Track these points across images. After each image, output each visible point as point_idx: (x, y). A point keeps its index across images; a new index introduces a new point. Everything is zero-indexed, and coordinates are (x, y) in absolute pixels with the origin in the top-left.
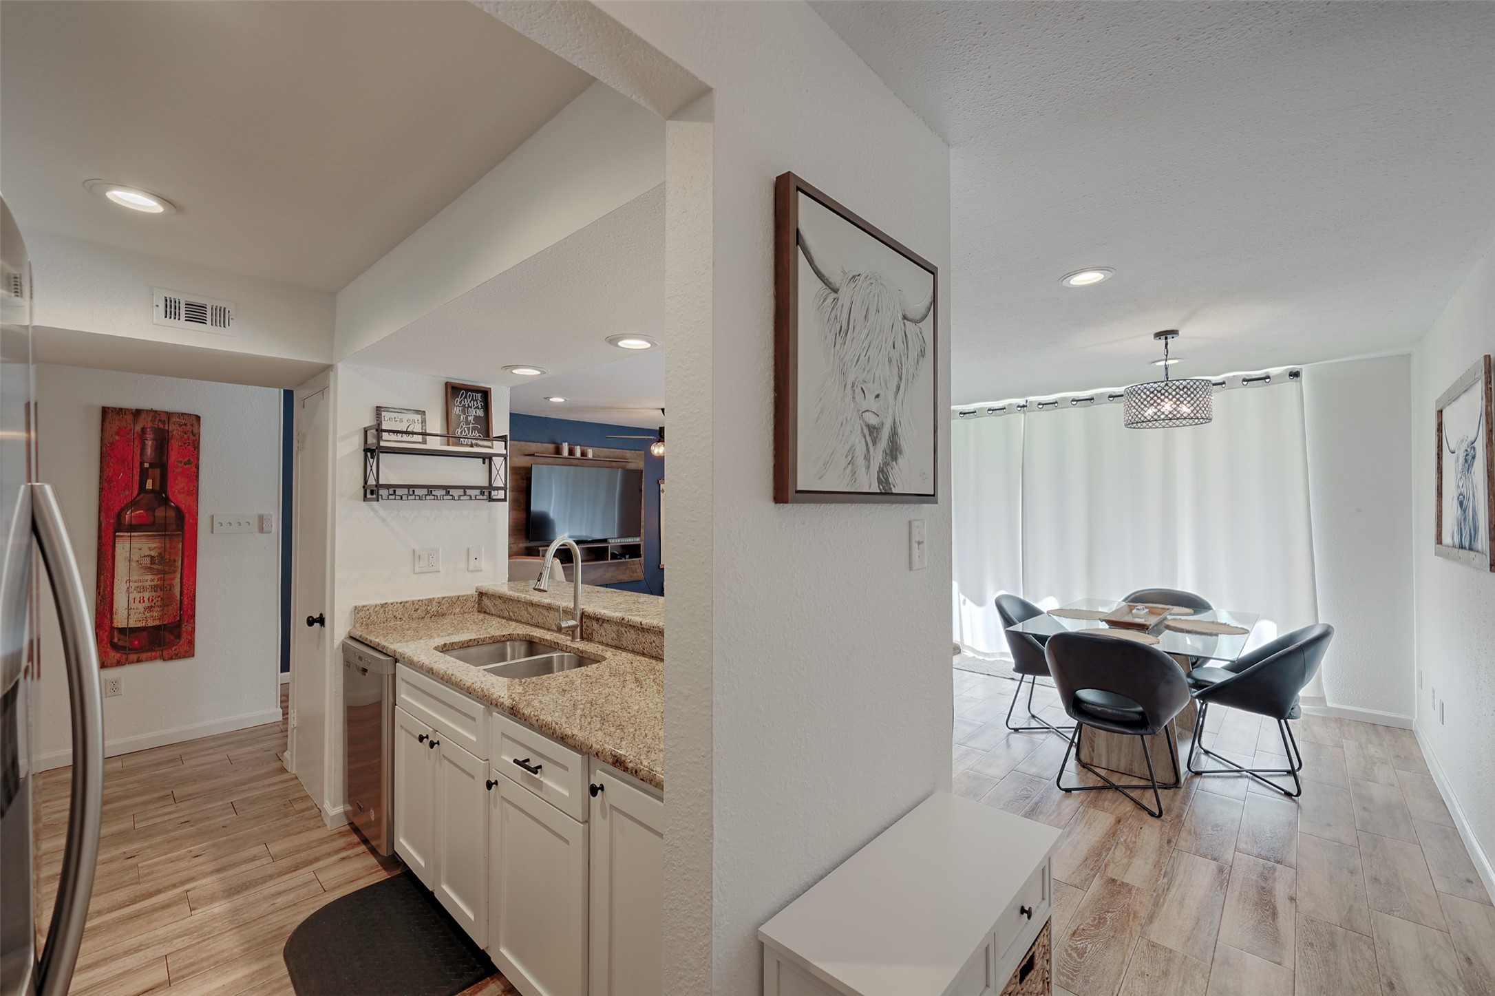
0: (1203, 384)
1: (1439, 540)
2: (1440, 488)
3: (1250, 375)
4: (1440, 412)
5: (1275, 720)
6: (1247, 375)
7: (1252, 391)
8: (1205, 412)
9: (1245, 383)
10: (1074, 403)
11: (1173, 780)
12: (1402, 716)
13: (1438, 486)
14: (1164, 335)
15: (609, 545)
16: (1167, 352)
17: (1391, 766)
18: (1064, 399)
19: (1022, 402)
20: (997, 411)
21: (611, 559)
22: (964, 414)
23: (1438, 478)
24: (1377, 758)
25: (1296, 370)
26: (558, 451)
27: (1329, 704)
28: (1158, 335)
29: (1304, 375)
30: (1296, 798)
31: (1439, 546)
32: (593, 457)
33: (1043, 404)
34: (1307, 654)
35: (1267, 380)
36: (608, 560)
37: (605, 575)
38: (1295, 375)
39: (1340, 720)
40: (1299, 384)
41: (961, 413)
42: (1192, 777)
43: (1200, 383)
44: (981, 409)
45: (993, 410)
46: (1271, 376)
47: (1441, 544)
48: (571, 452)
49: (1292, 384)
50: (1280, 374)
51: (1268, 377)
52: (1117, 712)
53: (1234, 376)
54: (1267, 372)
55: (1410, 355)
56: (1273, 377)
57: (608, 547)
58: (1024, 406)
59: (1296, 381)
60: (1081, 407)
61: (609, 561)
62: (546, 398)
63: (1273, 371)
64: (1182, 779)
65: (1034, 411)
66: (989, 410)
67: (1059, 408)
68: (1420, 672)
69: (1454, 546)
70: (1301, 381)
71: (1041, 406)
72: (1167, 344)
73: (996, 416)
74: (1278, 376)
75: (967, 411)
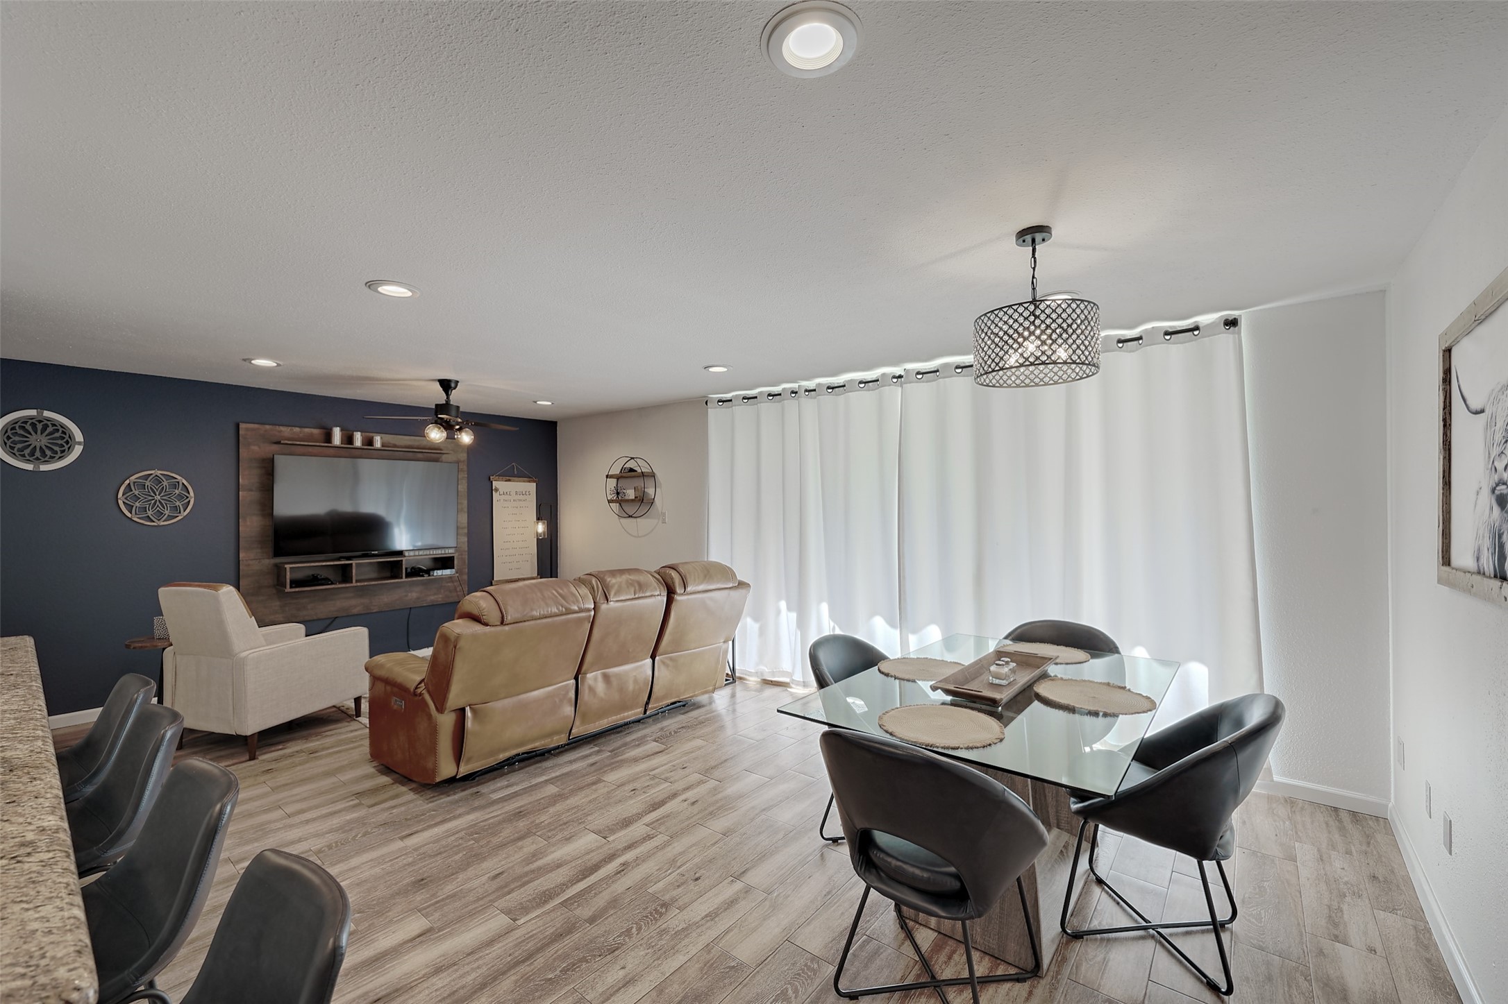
0: (1082, 306)
1: (1446, 560)
2: (1447, 474)
3: (1174, 327)
4: (1448, 352)
5: (1195, 861)
6: (1170, 327)
7: (1177, 350)
8: (1087, 353)
9: (1168, 337)
10: (959, 370)
11: (1030, 964)
12: (1372, 798)
13: (1444, 471)
14: (1033, 234)
15: (404, 559)
16: (1035, 262)
17: (1367, 901)
18: (946, 365)
19: (898, 370)
20: (870, 384)
21: (406, 577)
22: (833, 388)
23: (1444, 458)
24: (1346, 883)
25: (1234, 317)
26: (328, 437)
27: (1276, 778)
28: (1022, 234)
29: (1243, 324)
30: (1226, 997)
31: (1446, 569)
32: (383, 446)
33: (923, 374)
34: (1243, 756)
35: (1196, 333)
36: (402, 578)
37: (406, 596)
38: (1232, 323)
39: (1291, 802)
40: (1237, 336)
41: (828, 388)
42: (1068, 943)
43: (1078, 306)
44: (851, 381)
45: (865, 383)
46: (1201, 326)
47: (1449, 565)
48: (349, 439)
49: (1227, 337)
50: (1213, 323)
51: (1197, 328)
52: (926, 875)
53: (1153, 328)
54: (1196, 322)
55: (1385, 291)
56: (1203, 327)
57: (402, 561)
58: (900, 377)
59: (1233, 333)
60: (967, 376)
61: (404, 579)
62: (245, 360)
63: (1204, 319)
64: (1046, 960)
65: (910, 383)
66: (861, 382)
67: (941, 378)
68: (1401, 744)
69: (1480, 572)
70: (1239, 333)
71: (919, 376)
72: (1034, 251)
73: (869, 390)
74: (1211, 326)
75: (836, 385)
